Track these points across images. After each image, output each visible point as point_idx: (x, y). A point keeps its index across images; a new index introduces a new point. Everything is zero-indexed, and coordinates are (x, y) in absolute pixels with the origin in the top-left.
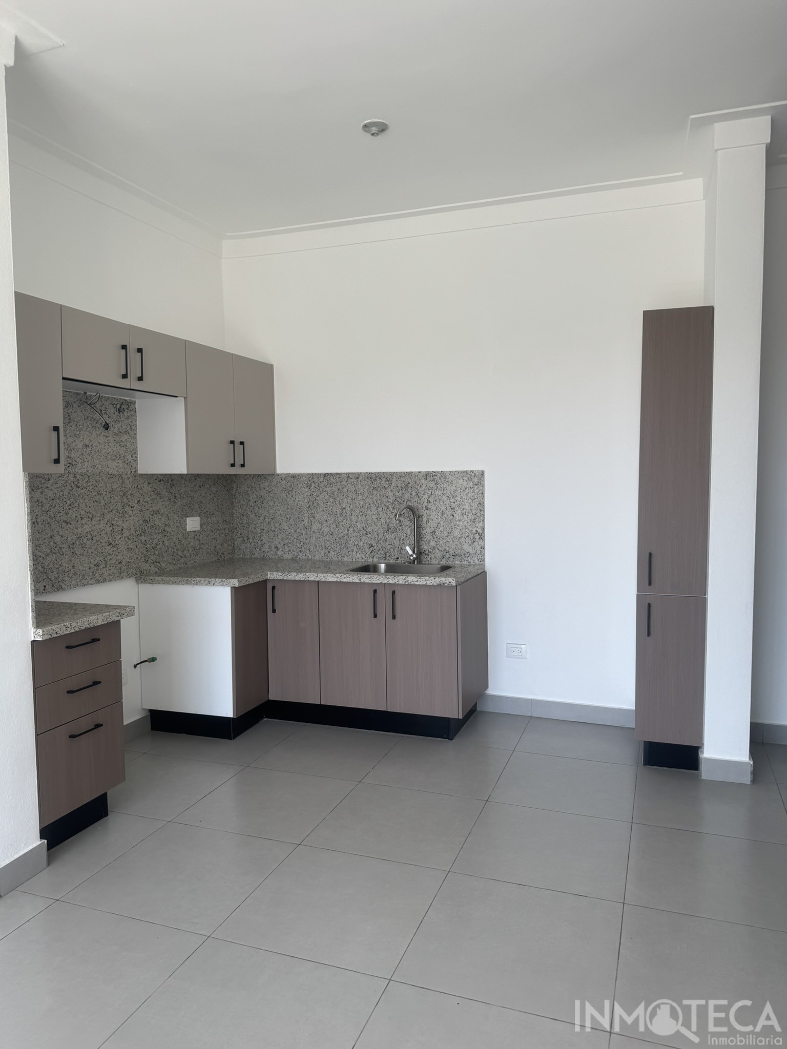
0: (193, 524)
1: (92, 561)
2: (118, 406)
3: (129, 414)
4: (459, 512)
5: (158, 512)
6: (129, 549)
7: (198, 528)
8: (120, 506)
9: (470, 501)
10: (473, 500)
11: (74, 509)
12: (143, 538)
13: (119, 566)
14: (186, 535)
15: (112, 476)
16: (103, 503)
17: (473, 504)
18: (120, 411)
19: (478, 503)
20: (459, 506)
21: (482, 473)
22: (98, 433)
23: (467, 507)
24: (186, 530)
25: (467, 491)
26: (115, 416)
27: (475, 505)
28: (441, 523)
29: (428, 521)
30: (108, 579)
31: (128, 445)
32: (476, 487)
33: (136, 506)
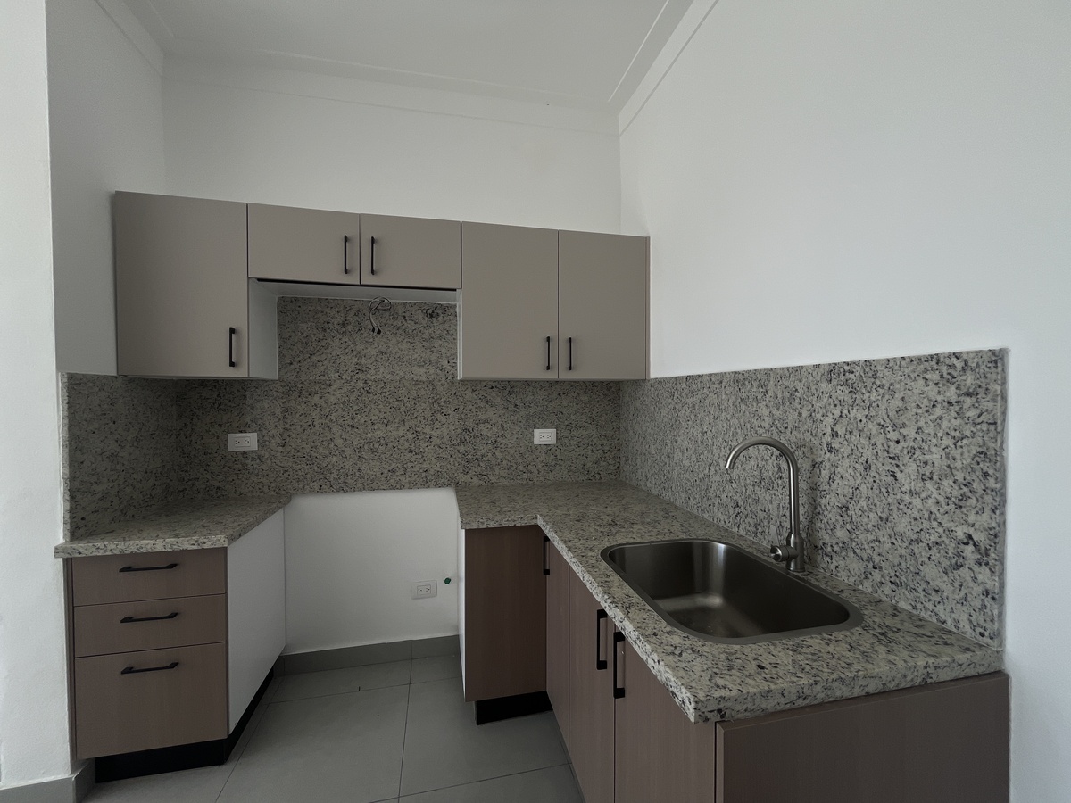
0: (544, 436)
1: (386, 466)
2: (430, 311)
3: (446, 318)
4: (912, 468)
5: (486, 421)
6: (439, 458)
7: (553, 441)
8: (428, 413)
9: (947, 441)
10: (956, 441)
11: (364, 415)
12: (462, 448)
13: (424, 474)
14: (533, 449)
15: (418, 382)
16: (403, 409)
17: (956, 453)
18: (431, 316)
19: (974, 450)
20: (911, 452)
21: (997, 359)
22: (400, 340)
23: (935, 456)
24: (532, 442)
25: (938, 411)
26: (424, 323)
27: (963, 457)
28: (863, 488)
29: (831, 479)
30: (407, 486)
31: (443, 350)
32: (969, 401)
33: (452, 414)
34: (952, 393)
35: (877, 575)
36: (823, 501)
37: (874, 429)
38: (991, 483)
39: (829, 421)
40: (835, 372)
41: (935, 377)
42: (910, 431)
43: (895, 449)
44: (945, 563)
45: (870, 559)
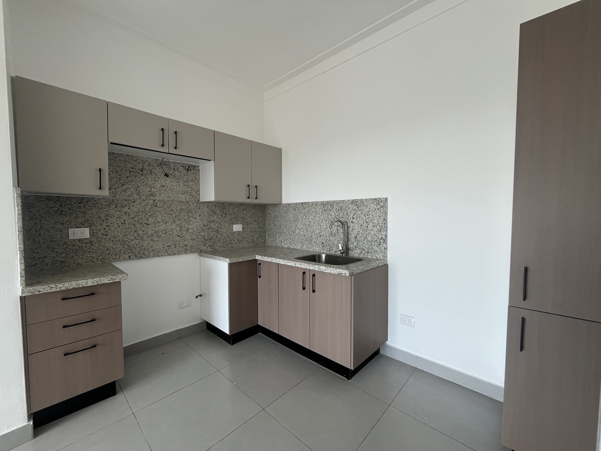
0: (237, 228)
1: (166, 244)
3: (195, 172)
4: (371, 224)
5: (213, 221)
6: (192, 239)
7: (241, 230)
8: (186, 217)
9: (378, 217)
10: (380, 217)
11: (153, 218)
12: (203, 234)
13: (185, 247)
14: (233, 233)
15: (181, 202)
16: (174, 215)
17: (379, 220)
19: (383, 219)
20: (371, 221)
21: (386, 199)
22: (173, 180)
23: (376, 221)
24: (233, 231)
25: (376, 211)
26: (184, 173)
27: (381, 220)
28: (360, 231)
29: (353, 230)
30: (177, 253)
31: (194, 187)
32: (382, 208)
33: (198, 218)
34: (379, 207)
35: (364, 252)
36: (350, 236)
37: (363, 216)
38: (386, 225)
39: (352, 215)
40: (353, 202)
41: (375, 203)
42: (371, 216)
43: (368, 220)
44: (378, 244)
45: (362, 248)
